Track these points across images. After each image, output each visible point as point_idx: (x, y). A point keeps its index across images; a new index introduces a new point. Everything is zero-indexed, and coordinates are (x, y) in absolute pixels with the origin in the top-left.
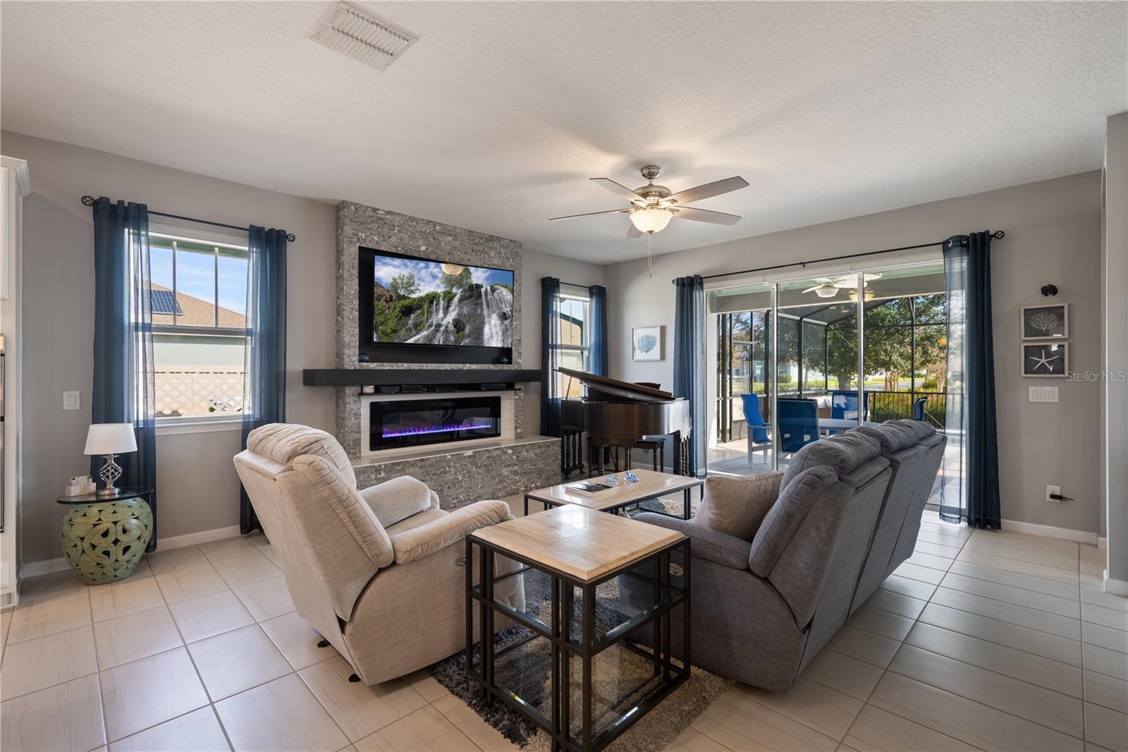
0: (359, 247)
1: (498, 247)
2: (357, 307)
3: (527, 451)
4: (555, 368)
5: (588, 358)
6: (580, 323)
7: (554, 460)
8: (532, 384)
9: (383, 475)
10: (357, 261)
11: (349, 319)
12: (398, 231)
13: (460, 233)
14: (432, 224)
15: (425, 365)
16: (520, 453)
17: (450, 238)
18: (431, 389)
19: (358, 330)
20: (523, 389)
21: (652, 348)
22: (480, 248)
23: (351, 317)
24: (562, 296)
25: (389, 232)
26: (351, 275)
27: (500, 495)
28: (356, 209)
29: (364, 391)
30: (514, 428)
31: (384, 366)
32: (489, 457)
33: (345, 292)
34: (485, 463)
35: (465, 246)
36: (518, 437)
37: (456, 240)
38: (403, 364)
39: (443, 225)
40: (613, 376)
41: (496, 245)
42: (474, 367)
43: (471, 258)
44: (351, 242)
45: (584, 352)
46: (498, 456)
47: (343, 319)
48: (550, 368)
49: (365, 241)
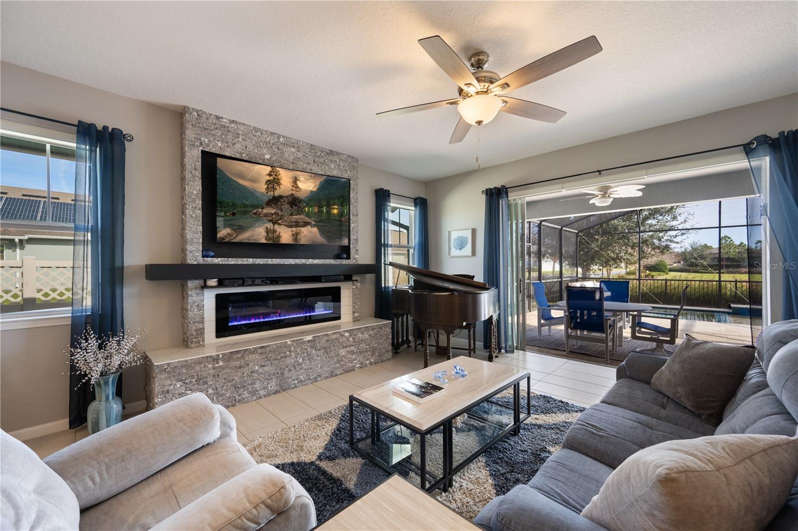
0: (202, 151)
1: (337, 160)
2: (200, 206)
3: (362, 333)
4: (386, 263)
5: (413, 254)
6: (407, 228)
7: (385, 339)
8: (368, 275)
9: (221, 363)
10: (200, 164)
11: (191, 216)
12: (243, 139)
13: (302, 146)
14: (276, 136)
15: (270, 260)
16: (356, 335)
17: (293, 150)
18: (274, 281)
19: (201, 228)
20: (359, 280)
21: (465, 246)
22: (321, 160)
23: (194, 216)
24: (392, 205)
25: (233, 140)
26: (194, 176)
27: (338, 373)
28: (198, 115)
29: (207, 285)
30: (352, 313)
31: (228, 260)
32: (327, 341)
33: (187, 192)
34: (324, 346)
35: (307, 157)
36: (356, 320)
37: (299, 152)
38: (248, 259)
39: (287, 138)
40: (433, 269)
41: (335, 158)
42: (316, 261)
43: (313, 168)
44: (194, 145)
45: (410, 250)
46: (336, 339)
47: (185, 217)
48: (383, 262)
49: (208, 145)
